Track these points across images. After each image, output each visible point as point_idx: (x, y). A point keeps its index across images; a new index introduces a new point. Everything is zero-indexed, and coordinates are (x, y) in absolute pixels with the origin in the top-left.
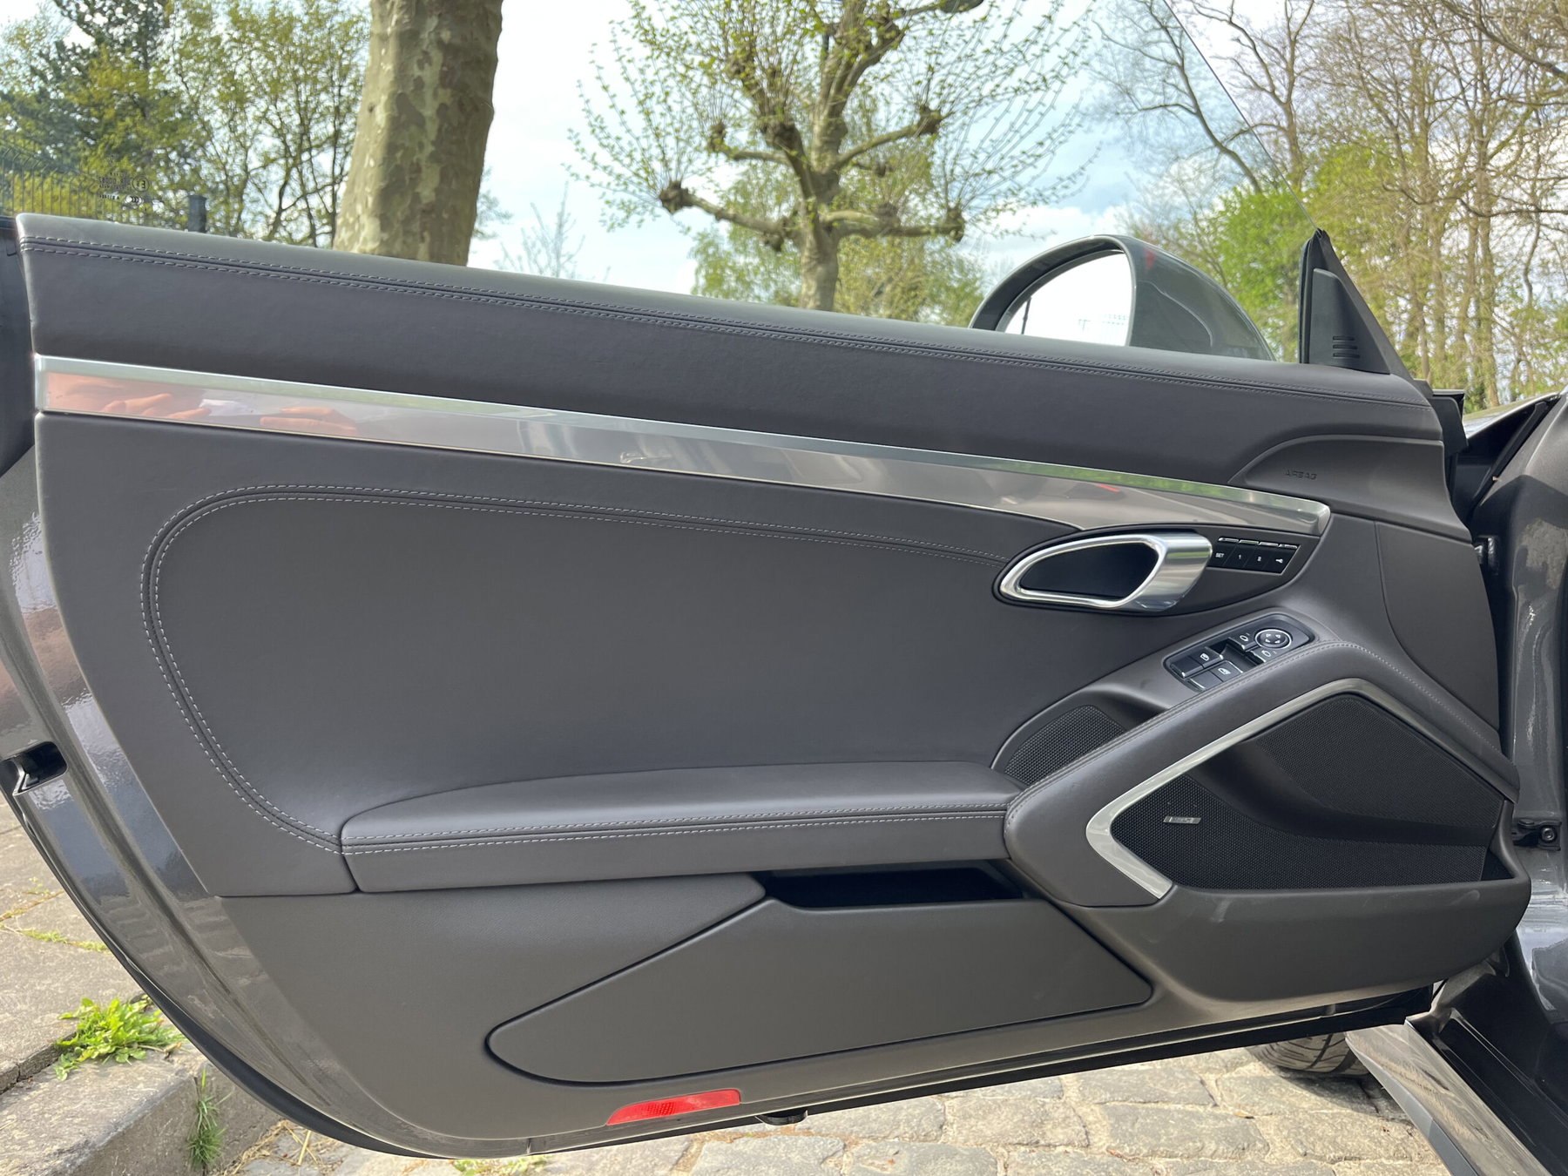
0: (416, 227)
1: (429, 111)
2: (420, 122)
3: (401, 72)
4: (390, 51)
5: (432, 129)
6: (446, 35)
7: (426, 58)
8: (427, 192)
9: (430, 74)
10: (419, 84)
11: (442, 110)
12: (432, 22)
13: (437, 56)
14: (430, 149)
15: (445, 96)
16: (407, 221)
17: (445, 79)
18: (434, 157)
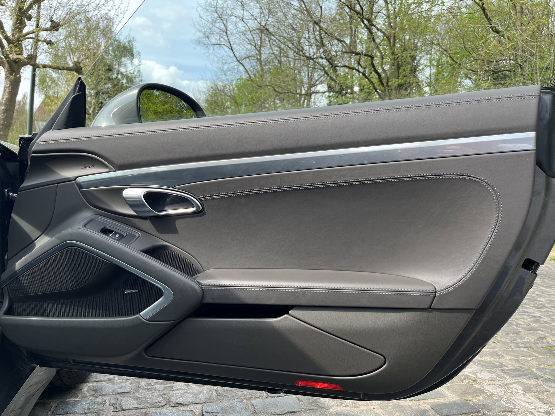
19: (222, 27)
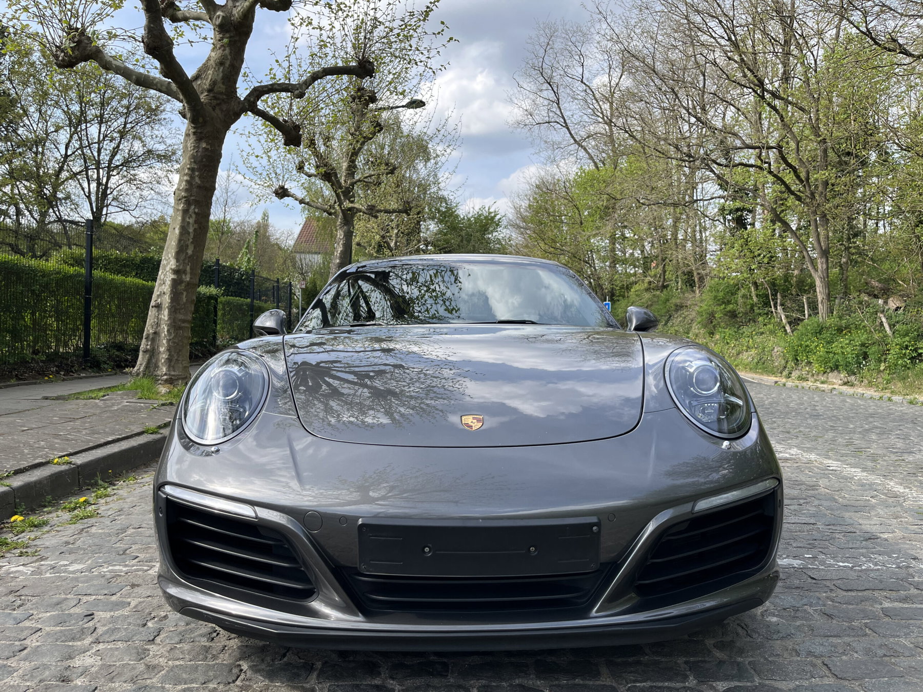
0: (187, 261)
1: (191, 230)
2: (189, 233)
3: (183, 219)
4: (180, 214)
5: (192, 235)
6: (196, 210)
7: (190, 217)
8: (190, 252)
9: (191, 221)
10: (189, 223)
11: (195, 230)
12: (193, 207)
13: (194, 216)
14: (191, 240)
15: (196, 226)
16: (184, 260)
17: (196, 222)
18: (192, 243)
19: (552, 96)
